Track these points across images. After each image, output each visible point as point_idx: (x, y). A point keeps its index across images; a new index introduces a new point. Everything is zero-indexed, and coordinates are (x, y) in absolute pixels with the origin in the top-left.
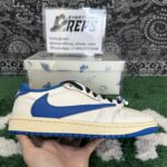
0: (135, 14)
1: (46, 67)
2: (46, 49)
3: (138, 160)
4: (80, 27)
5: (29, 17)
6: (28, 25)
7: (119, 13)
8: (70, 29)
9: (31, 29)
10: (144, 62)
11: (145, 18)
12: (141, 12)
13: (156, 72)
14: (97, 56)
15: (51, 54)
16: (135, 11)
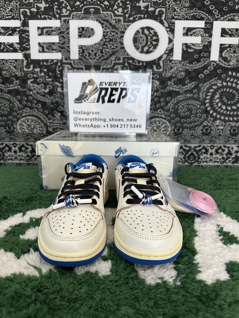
0: (192, 79)
1: (67, 152)
2: (68, 128)
3: (200, 282)
4: (116, 97)
5: (46, 84)
6: (44, 95)
7: (170, 78)
8: (101, 99)
9: (48, 100)
10: (207, 145)
11: (207, 85)
12: (201, 76)
13: (225, 160)
14: (139, 136)
15: (76, 134)
16: (192, 75)
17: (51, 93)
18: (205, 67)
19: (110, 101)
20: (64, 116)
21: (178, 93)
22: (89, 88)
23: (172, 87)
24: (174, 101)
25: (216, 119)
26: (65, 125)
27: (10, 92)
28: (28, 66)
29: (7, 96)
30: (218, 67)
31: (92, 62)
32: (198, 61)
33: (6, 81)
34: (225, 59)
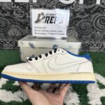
17: (24, 18)
18: (94, 7)
19: (51, 22)
20: (30, 28)
21: (81, 19)
22: (41, 17)
23: (78, 16)
24: (79, 22)
25: (97, 31)
26: (30, 33)
27: (5, 17)
28: (13, 5)
29: (4, 19)
30: (99, 7)
31: (43, 4)
32: (91, 4)
33: (4, 12)
34: (103, 4)
